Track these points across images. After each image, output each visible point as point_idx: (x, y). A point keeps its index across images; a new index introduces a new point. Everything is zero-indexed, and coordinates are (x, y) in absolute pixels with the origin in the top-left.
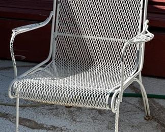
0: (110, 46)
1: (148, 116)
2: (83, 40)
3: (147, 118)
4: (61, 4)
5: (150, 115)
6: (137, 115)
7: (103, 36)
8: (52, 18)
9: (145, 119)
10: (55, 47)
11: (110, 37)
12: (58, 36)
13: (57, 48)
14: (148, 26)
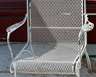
0: (65, 32)
1: (90, 70)
2: (48, 30)
3: (90, 72)
4: (32, 9)
5: (91, 70)
6: (83, 70)
7: (60, 27)
8: (27, 18)
9: (89, 72)
10: (31, 36)
11: (64, 27)
12: (32, 29)
13: (32, 36)
14: (88, 18)
